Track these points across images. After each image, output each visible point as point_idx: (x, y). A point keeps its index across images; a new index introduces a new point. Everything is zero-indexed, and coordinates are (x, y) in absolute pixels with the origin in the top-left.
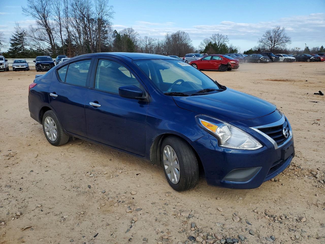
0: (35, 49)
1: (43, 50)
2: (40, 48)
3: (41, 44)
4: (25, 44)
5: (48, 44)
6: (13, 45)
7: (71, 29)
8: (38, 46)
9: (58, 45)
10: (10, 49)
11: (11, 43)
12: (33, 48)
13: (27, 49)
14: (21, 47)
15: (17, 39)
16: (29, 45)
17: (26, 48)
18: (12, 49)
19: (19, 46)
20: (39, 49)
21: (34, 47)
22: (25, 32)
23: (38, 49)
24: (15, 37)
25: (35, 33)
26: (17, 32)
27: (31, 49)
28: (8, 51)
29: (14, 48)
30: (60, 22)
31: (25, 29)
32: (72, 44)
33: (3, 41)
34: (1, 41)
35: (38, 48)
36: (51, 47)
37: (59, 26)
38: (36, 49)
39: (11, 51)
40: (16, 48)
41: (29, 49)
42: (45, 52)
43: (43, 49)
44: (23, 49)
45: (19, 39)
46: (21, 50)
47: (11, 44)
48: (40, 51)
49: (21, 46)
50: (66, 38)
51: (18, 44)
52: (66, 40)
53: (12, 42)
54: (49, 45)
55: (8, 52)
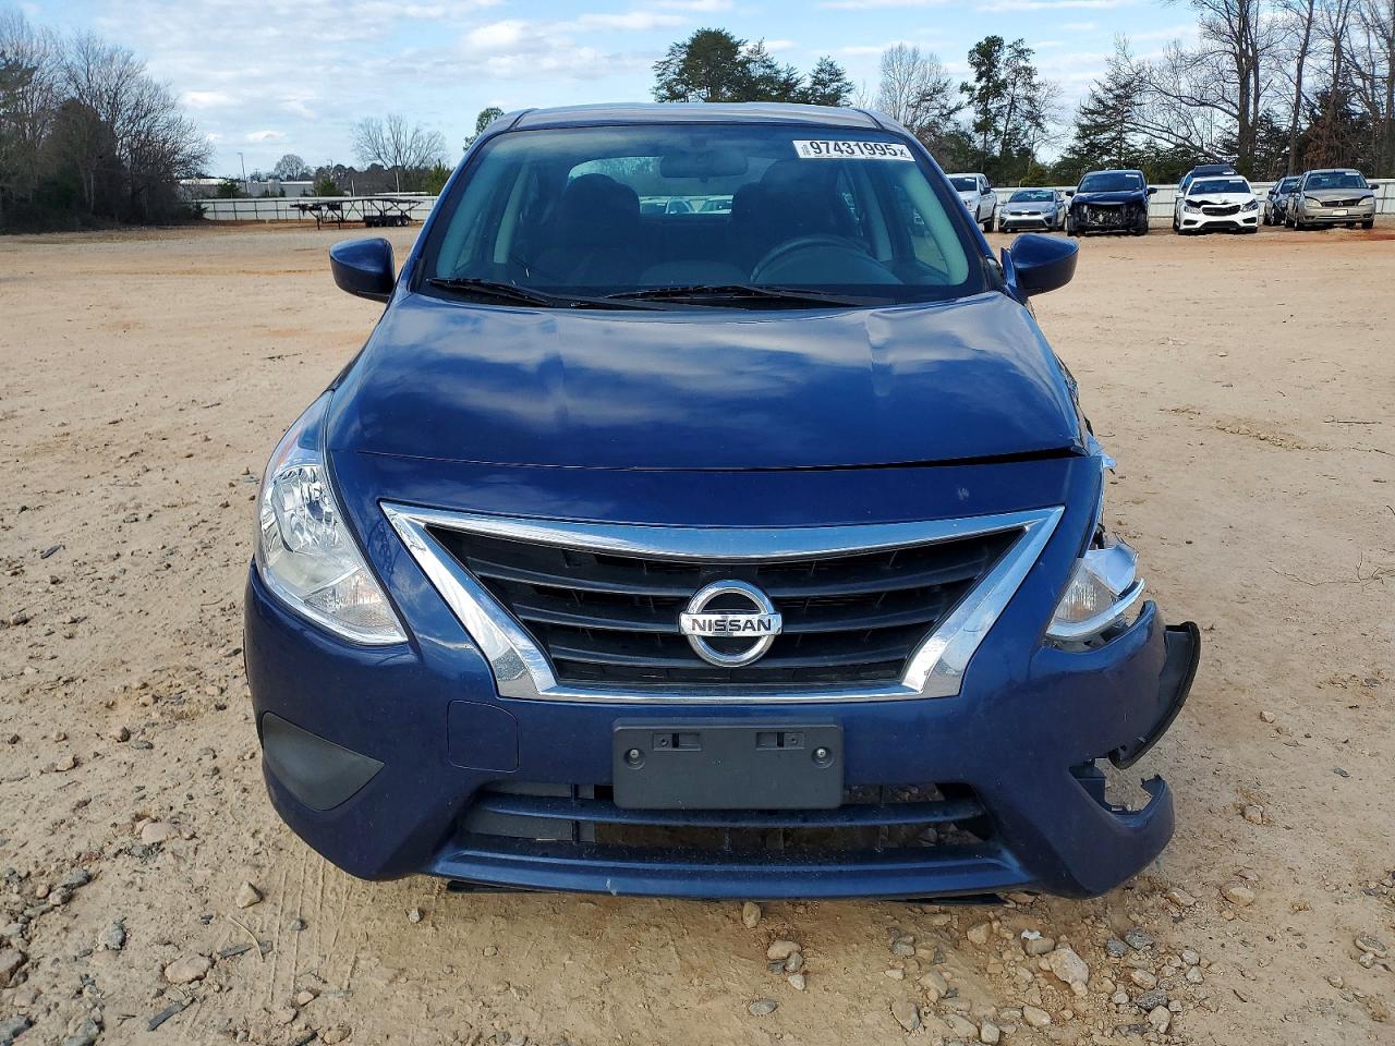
0: (1164, 145)
1: (1200, 149)
2: (1186, 139)
3: (1198, 122)
4: (1132, 126)
5: (1228, 117)
6: (1084, 131)
7: (1357, 39)
8: (1183, 131)
9: (1274, 119)
10: (1072, 150)
11: (1079, 125)
12: (1158, 141)
13: (1133, 146)
14: (1114, 139)
15: (1107, 107)
16: (1147, 130)
17: (1131, 142)
18: (1077, 149)
19: (1105, 136)
20: (1184, 145)
21: (1165, 135)
22: (1142, 75)
23: (1177, 146)
24: (1100, 101)
25: (1183, 79)
26: (1112, 79)
27: (1149, 145)
28: (1062, 157)
29: (1086, 145)
30: (1311, 14)
31: (1147, 65)
32: (1349, 113)
33: (1054, 119)
34: (1047, 118)
35: (1180, 141)
36: (1236, 131)
37: (1303, 33)
38: (1172, 146)
39: (1070, 156)
40: (1092, 146)
41: (1142, 148)
42: (1207, 154)
43: (1198, 144)
44: (1117, 147)
45: (1114, 108)
46: (1108, 152)
47: (1077, 130)
48: (1186, 153)
49: (1113, 134)
50: (1321, 87)
51: (1102, 128)
52: (1323, 97)
53: (1085, 121)
54: (1230, 124)
55: (1059, 160)
